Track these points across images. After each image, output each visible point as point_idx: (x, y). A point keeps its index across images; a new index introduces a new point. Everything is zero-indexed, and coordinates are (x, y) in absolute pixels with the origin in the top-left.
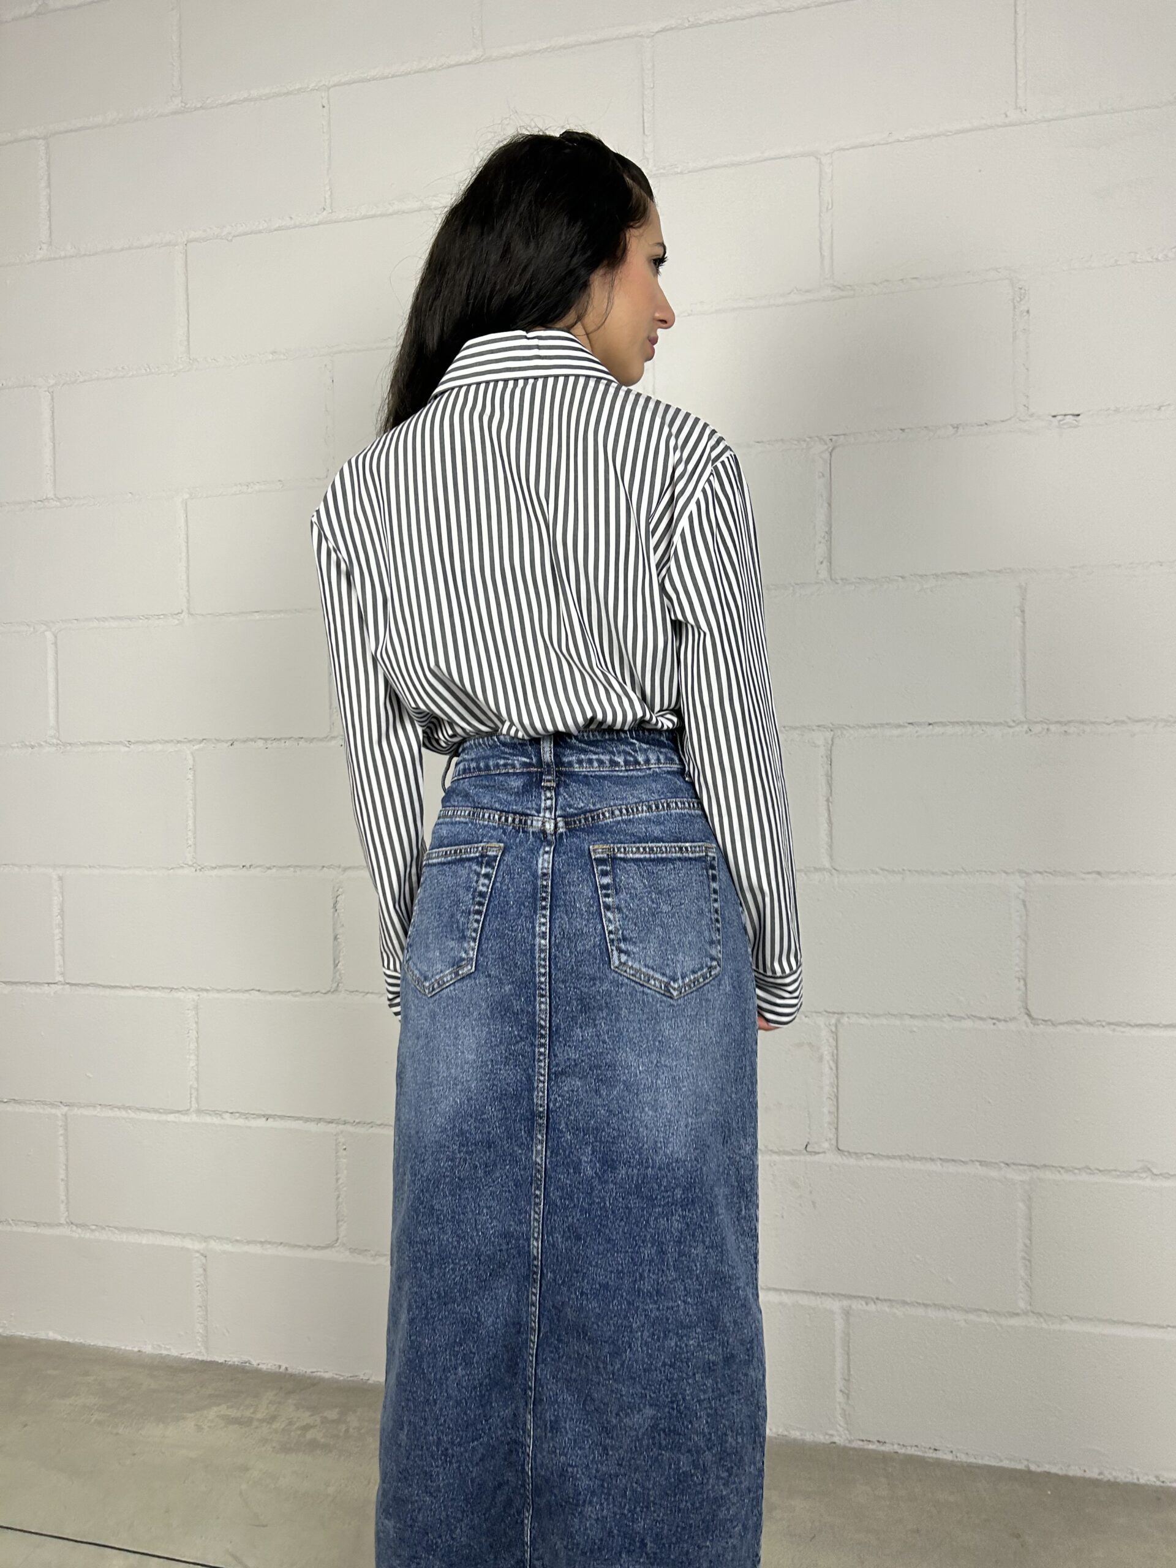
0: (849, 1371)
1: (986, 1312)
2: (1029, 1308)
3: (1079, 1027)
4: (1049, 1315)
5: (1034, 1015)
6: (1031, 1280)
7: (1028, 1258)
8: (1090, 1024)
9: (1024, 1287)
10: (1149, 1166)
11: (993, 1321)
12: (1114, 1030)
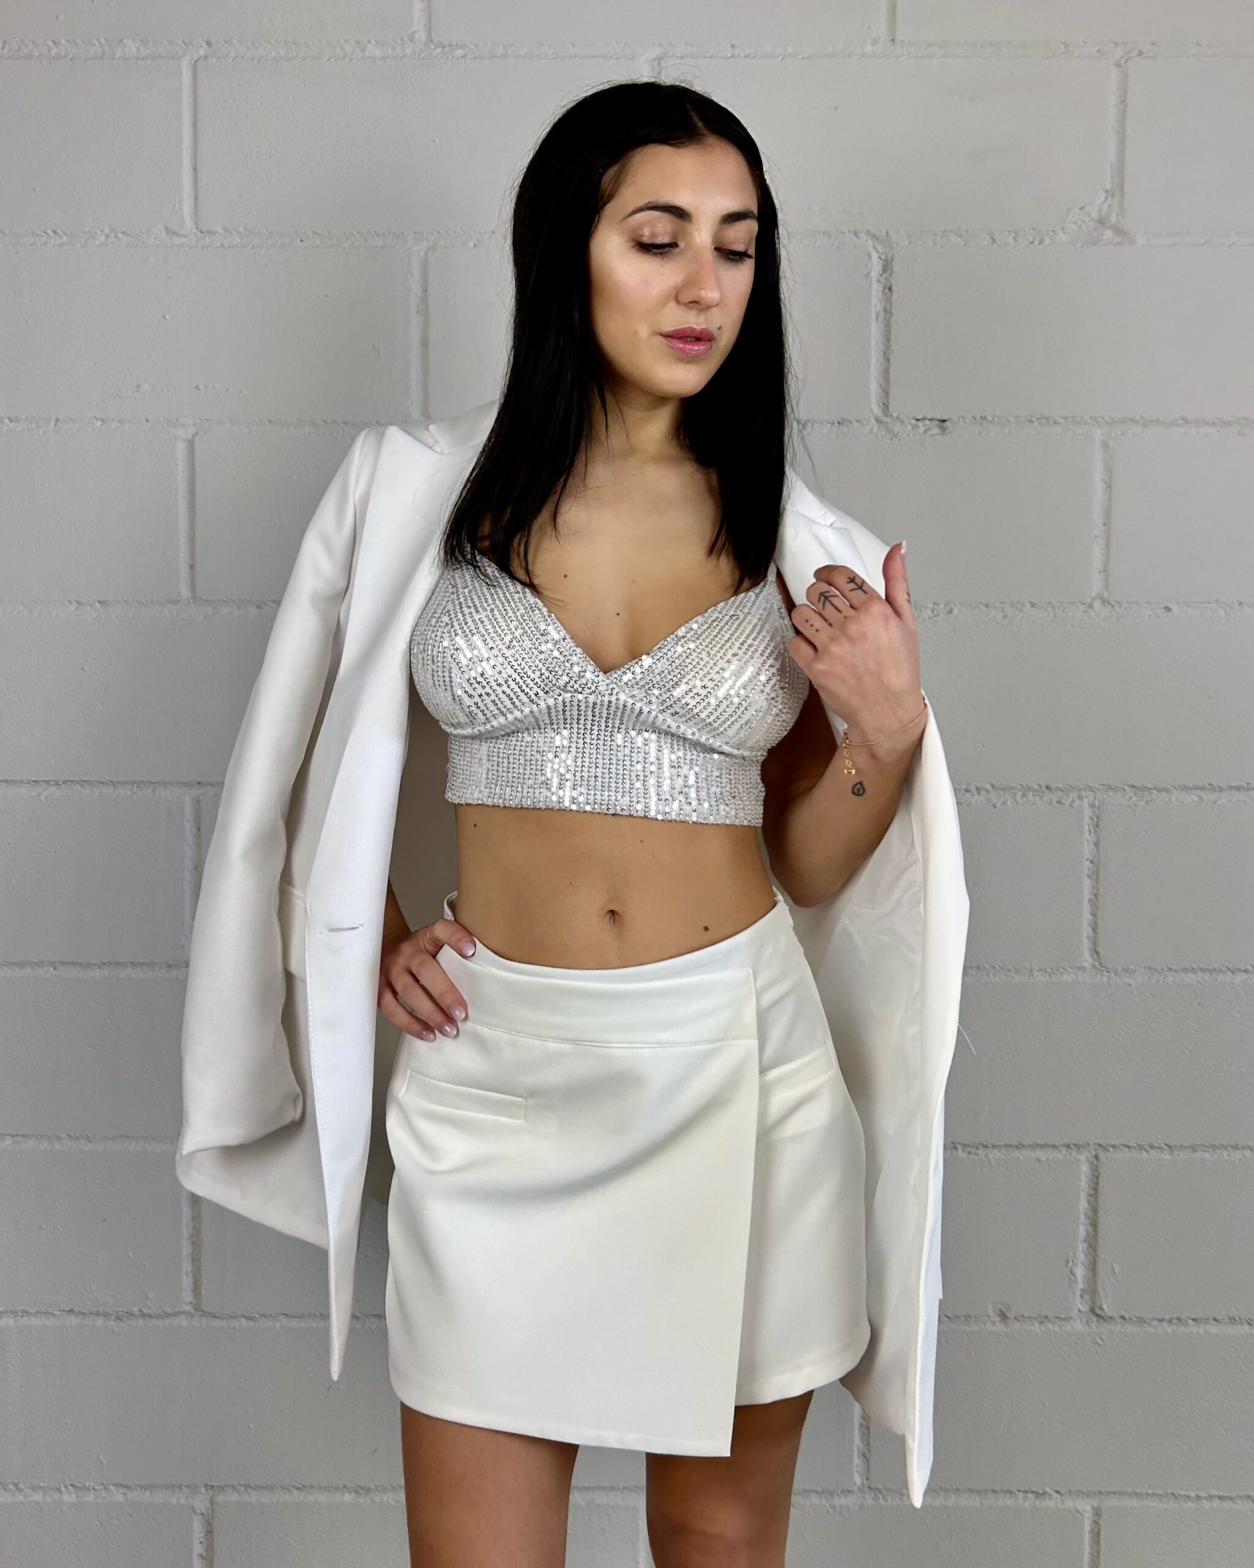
1: (817, 1492)
2: (866, 1483)
4: (887, 1489)
6: (869, 1451)
7: (865, 1423)
9: (859, 1457)
10: (1004, 1309)
11: (824, 1502)
12: (969, 1153)
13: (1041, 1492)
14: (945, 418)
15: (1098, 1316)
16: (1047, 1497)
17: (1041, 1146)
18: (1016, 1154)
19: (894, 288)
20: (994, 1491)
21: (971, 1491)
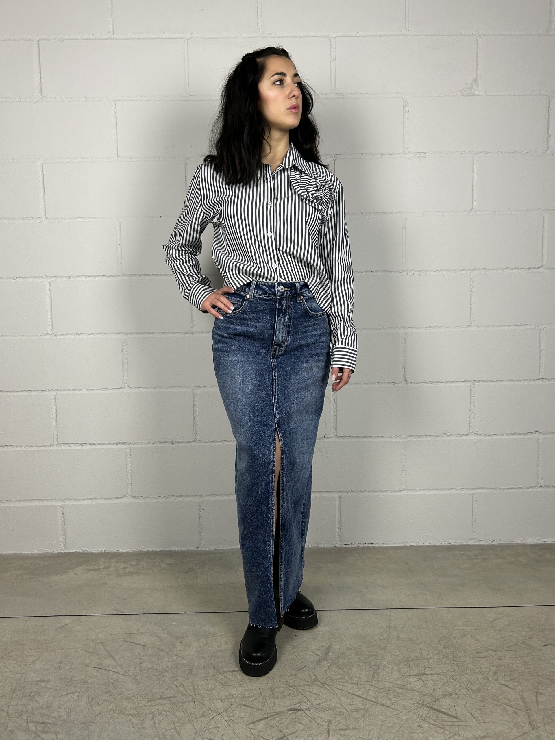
0: (341, 519)
1: (390, 491)
3: (423, 384)
4: (411, 489)
5: (408, 381)
8: (427, 383)
10: (446, 432)
12: (435, 384)
13: (458, 488)
14: (425, 152)
15: (475, 434)
16: (460, 490)
17: (457, 382)
18: (449, 384)
19: (409, 111)
20: (445, 489)
21: (438, 489)
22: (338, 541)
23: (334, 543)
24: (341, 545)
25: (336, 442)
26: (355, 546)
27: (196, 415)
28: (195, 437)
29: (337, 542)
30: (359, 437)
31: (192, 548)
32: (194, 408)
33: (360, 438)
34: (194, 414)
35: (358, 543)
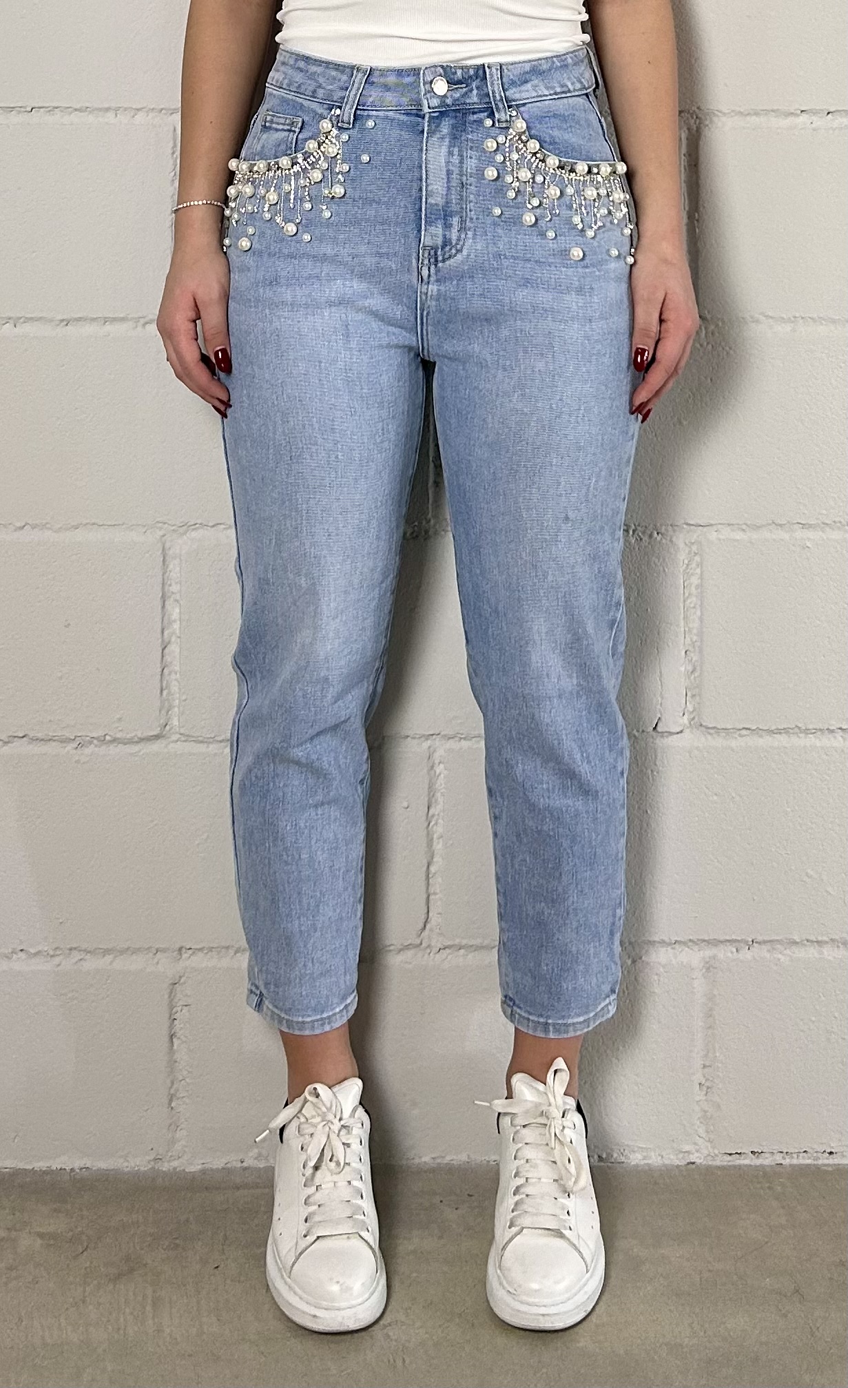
22: (700, 1141)
23: (687, 1148)
24: (713, 1158)
25: (697, 748)
26: (766, 1161)
27: (174, 633)
28: (162, 721)
29: (695, 1144)
30: (786, 731)
31: (138, 1162)
32: (163, 607)
33: (787, 733)
34: (163, 632)
35: (776, 1148)
